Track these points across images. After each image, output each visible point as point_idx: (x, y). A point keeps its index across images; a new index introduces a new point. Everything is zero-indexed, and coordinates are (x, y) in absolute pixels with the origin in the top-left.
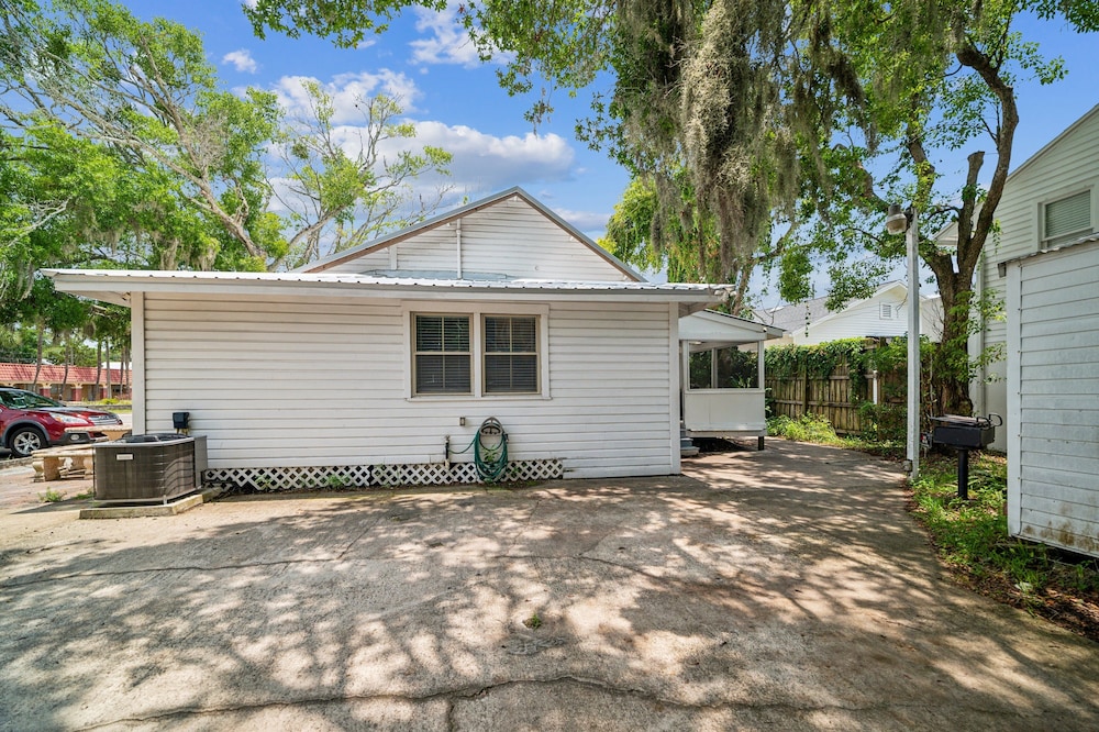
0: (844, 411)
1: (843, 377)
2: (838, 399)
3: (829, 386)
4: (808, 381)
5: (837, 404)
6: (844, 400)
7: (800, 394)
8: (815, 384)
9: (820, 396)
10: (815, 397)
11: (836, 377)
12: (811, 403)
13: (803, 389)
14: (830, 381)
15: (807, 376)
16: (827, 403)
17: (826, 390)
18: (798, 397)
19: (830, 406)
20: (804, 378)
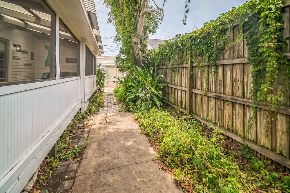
0: (238, 110)
1: (237, 61)
2: (228, 90)
3: (216, 73)
4: (192, 68)
5: (228, 98)
6: (239, 93)
7: (186, 81)
8: (199, 71)
9: (205, 85)
10: (199, 85)
11: (225, 62)
12: (195, 91)
13: (188, 76)
14: (217, 66)
15: (192, 62)
16: (213, 95)
17: (212, 78)
18: (184, 84)
19: (217, 98)
20: (189, 65)
